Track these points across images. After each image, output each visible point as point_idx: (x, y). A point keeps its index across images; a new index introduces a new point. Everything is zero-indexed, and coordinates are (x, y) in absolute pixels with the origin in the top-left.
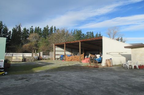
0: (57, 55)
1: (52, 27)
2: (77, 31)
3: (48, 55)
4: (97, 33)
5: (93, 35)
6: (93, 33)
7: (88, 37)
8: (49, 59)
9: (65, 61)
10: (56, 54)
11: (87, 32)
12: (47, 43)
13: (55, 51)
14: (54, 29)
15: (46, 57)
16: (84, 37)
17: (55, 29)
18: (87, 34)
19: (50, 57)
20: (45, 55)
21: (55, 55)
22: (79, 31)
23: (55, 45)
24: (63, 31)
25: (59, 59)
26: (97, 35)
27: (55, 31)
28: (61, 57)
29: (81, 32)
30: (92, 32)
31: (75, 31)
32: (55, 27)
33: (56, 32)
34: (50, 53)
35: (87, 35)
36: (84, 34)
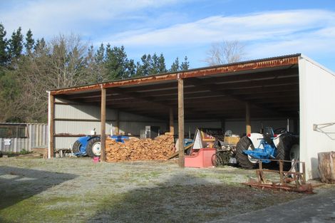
0: (62, 135)
1: (18, 33)
2: (108, 51)
3: (22, 136)
4: (177, 62)
5: (164, 67)
6: (162, 60)
7: (146, 72)
8: (26, 153)
9: (106, 160)
10: (57, 133)
11: (144, 57)
12: (11, 91)
13: (54, 120)
14: (24, 41)
15: (12, 144)
16: (132, 73)
17: (30, 41)
18: (142, 64)
19: (27, 145)
20: (7, 138)
21: (54, 136)
22: (116, 49)
23: (55, 96)
24: (60, 49)
25: (68, 151)
26: (175, 66)
27: (29, 49)
28: (78, 145)
29: (124, 56)
30: (158, 56)
31: (102, 48)
32: (29, 34)
33: (32, 51)
34: (30, 129)
35: (144, 67)
36: (132, 63)
